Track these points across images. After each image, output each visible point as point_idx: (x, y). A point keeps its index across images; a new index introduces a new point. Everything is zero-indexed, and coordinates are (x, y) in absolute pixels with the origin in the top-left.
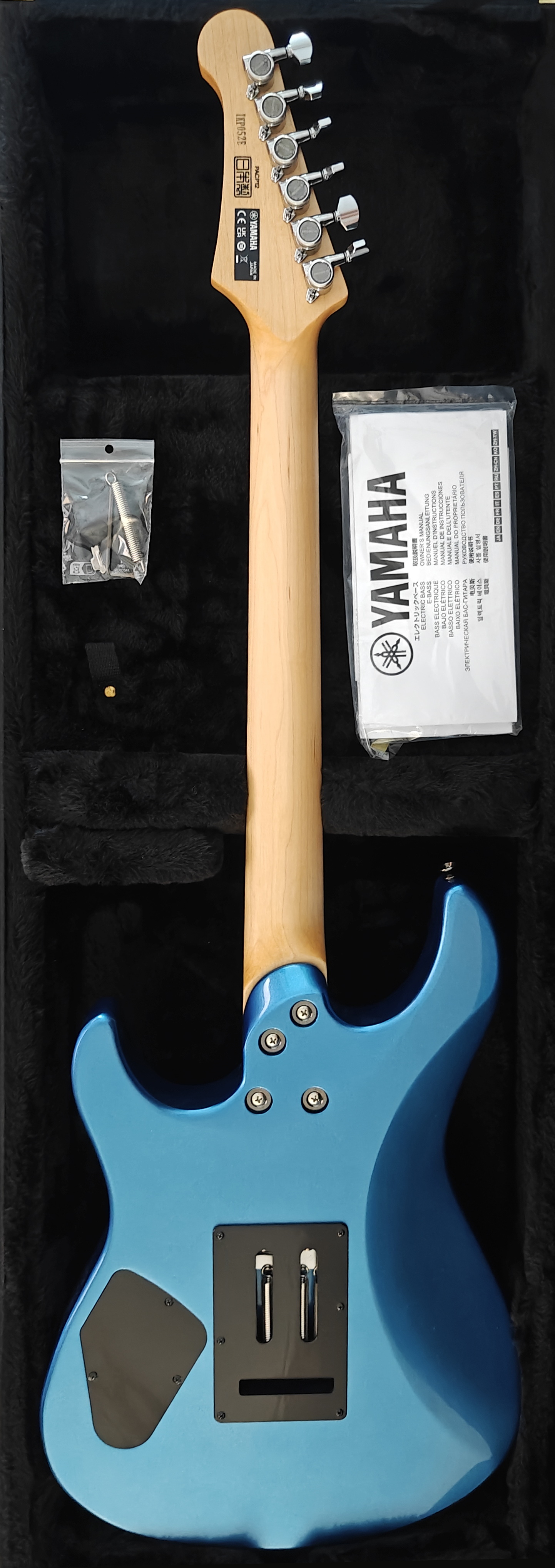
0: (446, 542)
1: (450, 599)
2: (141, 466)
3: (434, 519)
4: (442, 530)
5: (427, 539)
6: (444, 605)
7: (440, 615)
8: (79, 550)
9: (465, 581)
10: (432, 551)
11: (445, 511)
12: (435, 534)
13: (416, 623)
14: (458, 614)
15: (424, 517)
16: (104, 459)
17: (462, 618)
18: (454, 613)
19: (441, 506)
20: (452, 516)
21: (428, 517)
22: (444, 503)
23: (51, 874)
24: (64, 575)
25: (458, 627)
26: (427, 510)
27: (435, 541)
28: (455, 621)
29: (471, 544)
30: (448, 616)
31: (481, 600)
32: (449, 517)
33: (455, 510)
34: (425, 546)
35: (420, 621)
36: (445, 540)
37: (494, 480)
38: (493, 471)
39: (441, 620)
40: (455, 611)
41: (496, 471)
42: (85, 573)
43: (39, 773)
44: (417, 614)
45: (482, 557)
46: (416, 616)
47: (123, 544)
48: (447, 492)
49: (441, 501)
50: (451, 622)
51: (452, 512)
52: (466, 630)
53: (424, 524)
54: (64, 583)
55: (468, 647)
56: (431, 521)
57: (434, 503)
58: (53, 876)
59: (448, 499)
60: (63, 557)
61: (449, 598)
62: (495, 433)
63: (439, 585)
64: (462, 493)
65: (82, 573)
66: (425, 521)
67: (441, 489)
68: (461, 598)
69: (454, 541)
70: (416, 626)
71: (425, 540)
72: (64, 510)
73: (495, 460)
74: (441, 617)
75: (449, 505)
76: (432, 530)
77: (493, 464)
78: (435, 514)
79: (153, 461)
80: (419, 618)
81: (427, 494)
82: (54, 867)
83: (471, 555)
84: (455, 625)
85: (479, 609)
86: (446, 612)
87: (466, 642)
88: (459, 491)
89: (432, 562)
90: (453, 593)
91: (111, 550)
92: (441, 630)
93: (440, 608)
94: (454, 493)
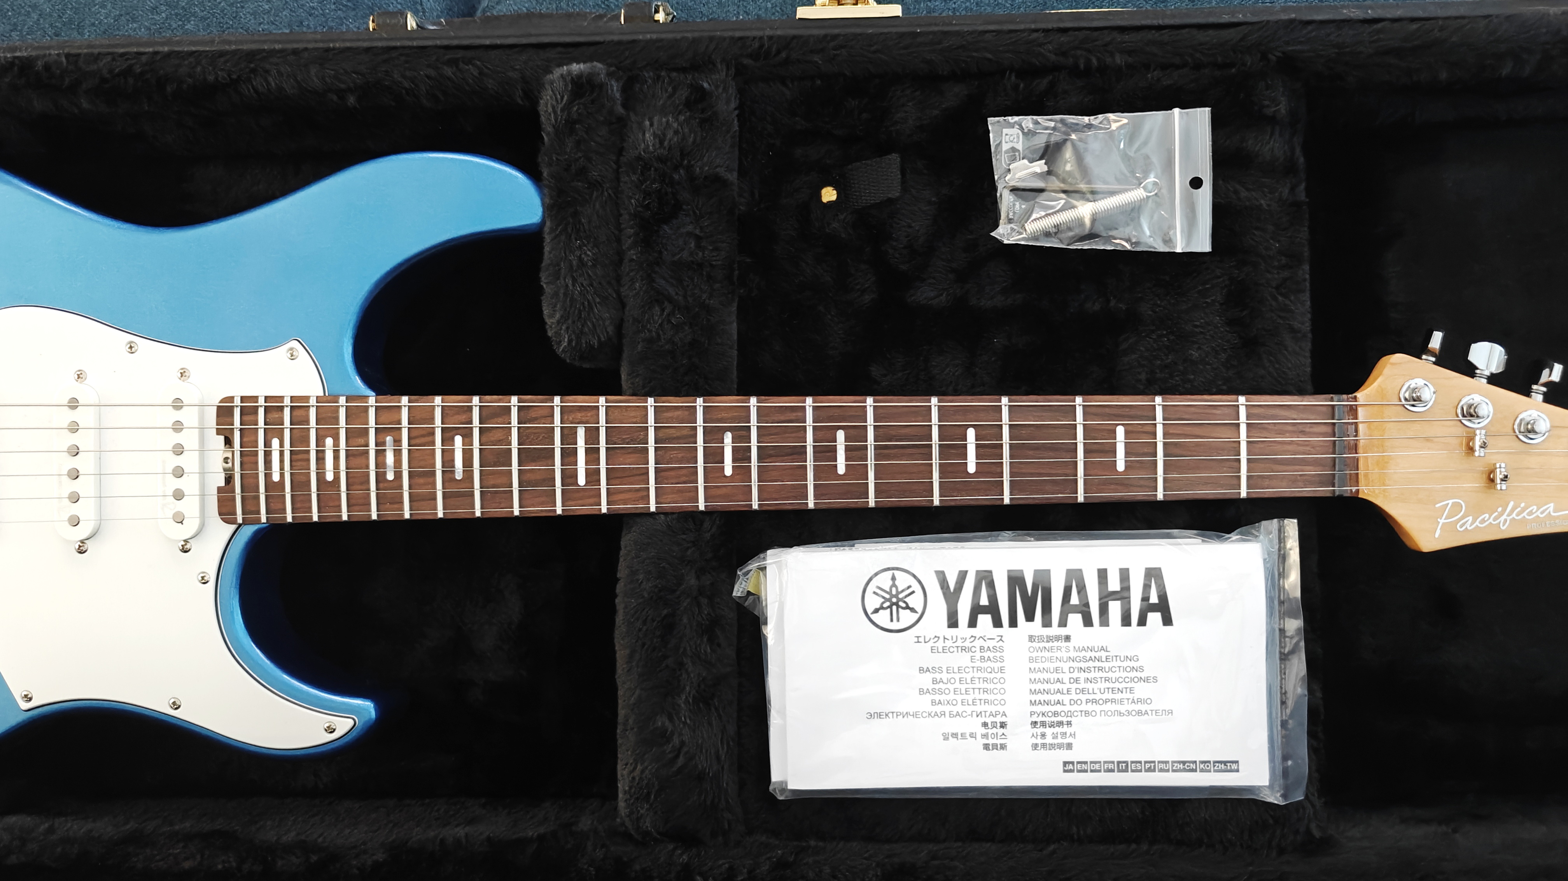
0: (1064, 687)
1: (977, 691)
2: (1171, 233)
3: (1100, 669)
4: (1082, 681)
5: (1070, 657)
6: (969, 681)
7: (952, 675)
8: (1040, 141)
9: (1004, 715)
10: (1052, 666)
11: (1111, 685)
12: (1076, 670)
13: (942, 639)
14: (954, 702)
15: (1103, 654)
16: (1181, 176)
17: (947, 709)
18: (956, 697)
19: (1120, 680)
20: (1104, 697)
21: (1104, 659)
22: (1124, 685)
23: (553, 107)
24: (1001, 119)
25: (933, 702)
26: (1114, 658)
27: (1066, 670)
28: (943, 697)
29: (1060, 724)
30: (951, 687)
31: (975, 738)
32: (1102, 692)
33: (1113, 701)
34: (1059, 654)
35: (944, 645)
36: (1069, 686)
37: (1159, 762)
38: (1173, 762)
39: (945, 676)
40: (959, 698)
41: (1173, 766)
42: (1006, 152)
43: (702, 86)
44: (954, 640)
45: (1039, 741)
46: (952, 639)
47: (1052, 207)
48: (1141, 690)
49: (1127, 680)
50: (940, 691)
51: (1110, 696)
52: (929, 714)
53: (1093, 654)
54: (989, 119)
55: (903, 717)
56: (1097, 664)
57: (1125, 669)
58: (550, 110)
59: (1131, 689)
60: (1029, 117)
61: (979, 689)
62: (1234, 766)
63: (999, 675)
64: (1139, 713)
65: (1005, 147)
66: (1097, 655)
67: (1146, 680)
68: (979, 708)
69: (1066, 699)
70: (937, 639)
71: (1069, 655)
72: (1101, 117)
73: (1191, 764)
74: (950, 676)
75: (1122, 692)
76: (1083, 665)
77: (1184, 763)
78: (1107, 670)
79: (1179, 250)
80: (948, 643)
81: (1138, 659)
82: (562, 110)
83: (1043, 724)
84: (937, 697)
85: (962, 735)
86: (957, 685)
87: (911, 714)
88: (1143, 707)
89: (1033, 665)
90: (985, 696)
91: (1041, 191)
92: (929, 676)
93: (964, 675)
94: (1140, 701)
